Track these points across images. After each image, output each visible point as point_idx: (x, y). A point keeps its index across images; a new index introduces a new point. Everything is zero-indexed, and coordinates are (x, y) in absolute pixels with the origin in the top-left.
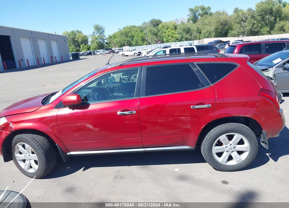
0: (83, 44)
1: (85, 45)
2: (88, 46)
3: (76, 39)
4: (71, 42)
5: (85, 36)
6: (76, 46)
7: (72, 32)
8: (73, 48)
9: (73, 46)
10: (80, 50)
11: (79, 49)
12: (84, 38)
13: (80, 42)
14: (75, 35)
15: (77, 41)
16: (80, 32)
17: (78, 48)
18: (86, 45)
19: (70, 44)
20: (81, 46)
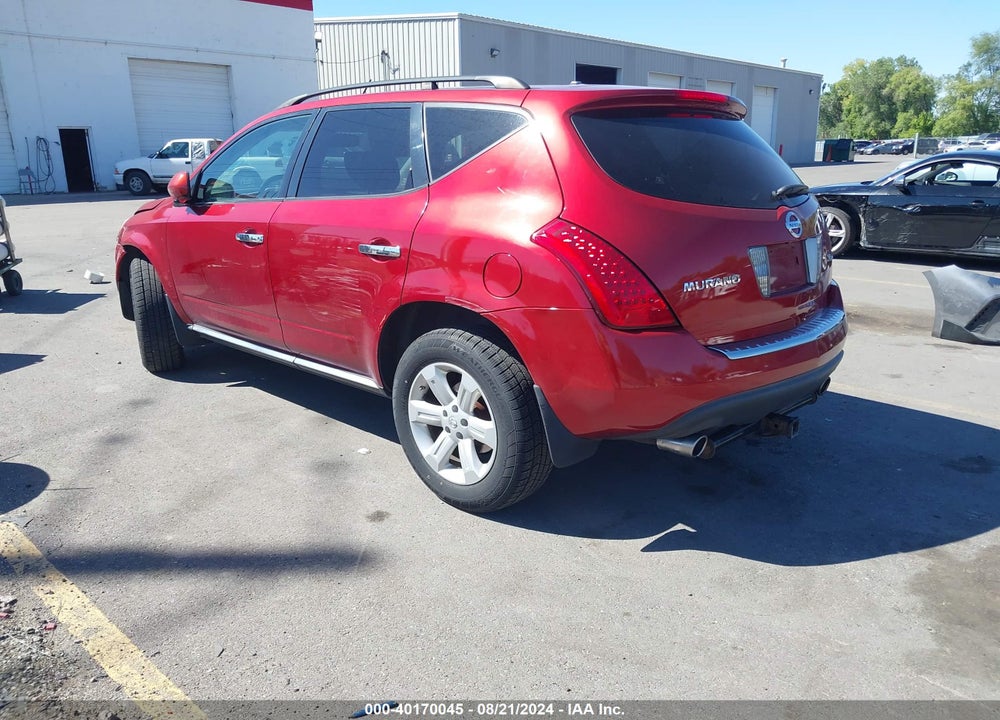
0: (912, 111)
1: (917, 113)
2: (926, 120)
3: (885, 92)
4: (867, 103)
5: (926, 81)
6: (880, 116)
7: (881, 63)
8: (868, 126)
9: (870, 115)
10: (893, 132)
11: (888, 127)
12: (918, 88)
13: (899, 104)
14: (889, 73)
15: (889, 99)
16: (913, 64)
17: (886, 125)
18: (921, 116)
19: (860, 110)
20: (901, 117)
